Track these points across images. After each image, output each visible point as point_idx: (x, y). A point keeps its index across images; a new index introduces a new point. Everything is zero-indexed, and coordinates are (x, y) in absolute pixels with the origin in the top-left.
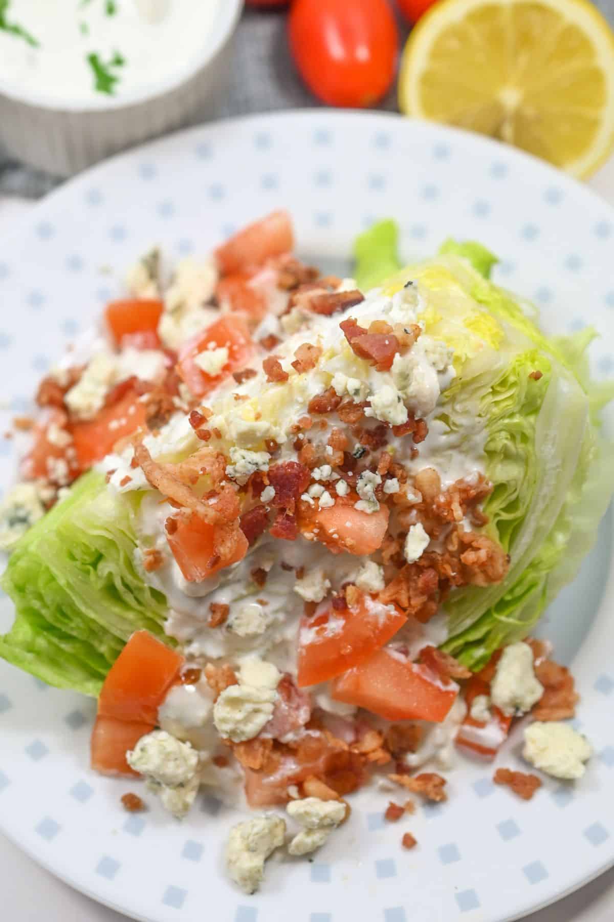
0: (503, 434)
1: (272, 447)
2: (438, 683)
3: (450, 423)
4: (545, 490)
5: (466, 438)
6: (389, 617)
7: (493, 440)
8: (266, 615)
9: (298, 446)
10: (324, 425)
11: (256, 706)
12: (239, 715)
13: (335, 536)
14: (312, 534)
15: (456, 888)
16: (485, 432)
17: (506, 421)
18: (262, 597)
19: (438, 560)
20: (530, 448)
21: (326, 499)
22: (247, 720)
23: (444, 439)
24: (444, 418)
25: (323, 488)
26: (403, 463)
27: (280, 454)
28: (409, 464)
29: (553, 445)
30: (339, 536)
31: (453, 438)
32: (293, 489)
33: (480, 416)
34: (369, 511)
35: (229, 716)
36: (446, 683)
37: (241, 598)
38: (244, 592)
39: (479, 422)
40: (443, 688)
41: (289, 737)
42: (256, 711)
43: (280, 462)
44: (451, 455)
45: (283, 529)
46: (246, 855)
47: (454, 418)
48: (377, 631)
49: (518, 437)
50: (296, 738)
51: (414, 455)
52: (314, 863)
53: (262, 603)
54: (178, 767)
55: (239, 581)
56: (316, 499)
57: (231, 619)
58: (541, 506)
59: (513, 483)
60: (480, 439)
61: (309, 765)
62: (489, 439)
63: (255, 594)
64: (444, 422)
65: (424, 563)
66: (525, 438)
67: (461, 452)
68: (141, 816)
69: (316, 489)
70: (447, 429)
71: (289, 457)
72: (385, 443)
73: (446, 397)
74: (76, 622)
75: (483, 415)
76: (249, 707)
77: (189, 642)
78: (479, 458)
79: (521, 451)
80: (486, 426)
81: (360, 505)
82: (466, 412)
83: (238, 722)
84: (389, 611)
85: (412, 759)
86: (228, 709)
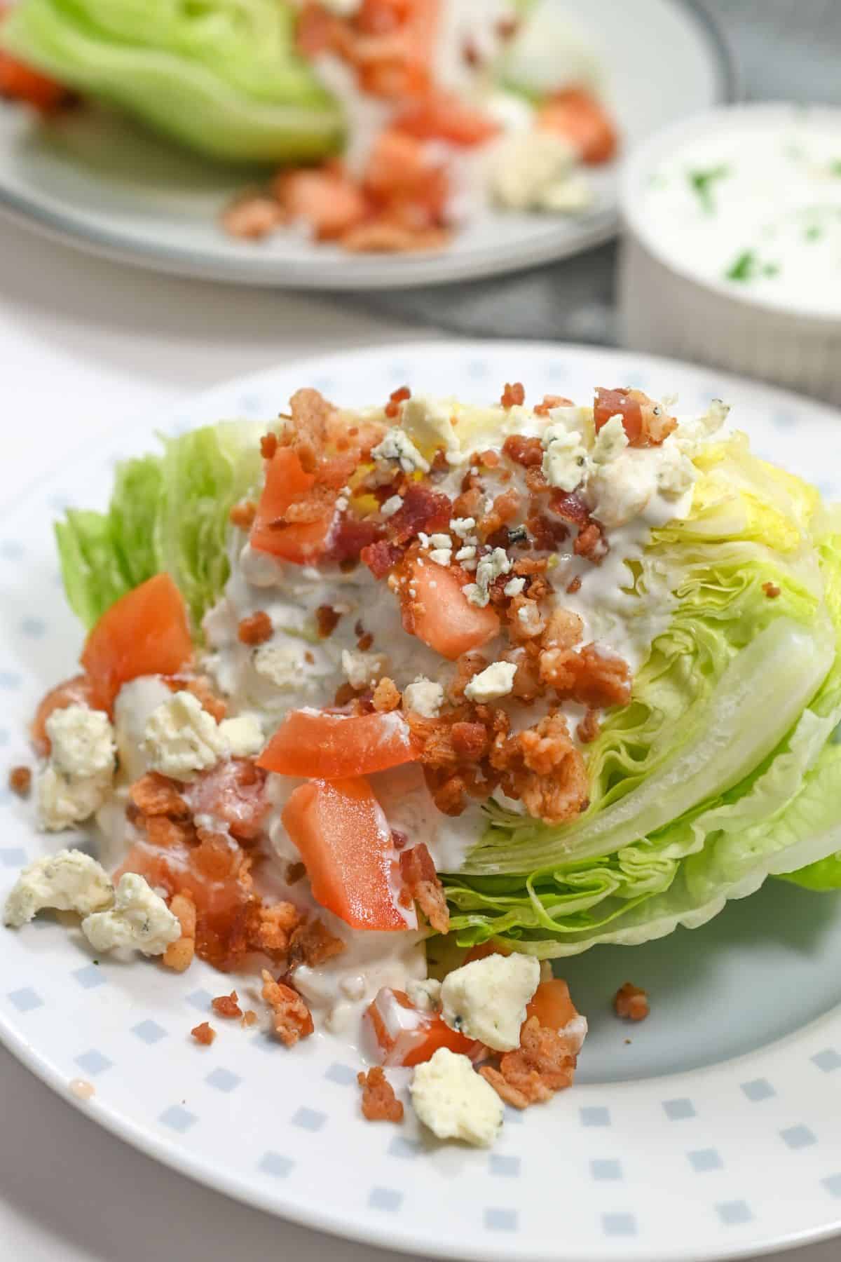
0: (689, 641)
1: (441, 465)
2: (395, 894)
3: (639, 579)
4: (690, 760)
5: (643, 612)
6: (396, 739)
7: (670, 637)
8: (299, 672)
9: (466, 485)
10: (506, 477)
11: (196, 739)
12: (172, 734)
13: (413, 592)
14: (397, 584)
15: (184, 1102)
16: (669, 620)
17: (704, 627)
18: (315, 652)
19: (498, 718)
20: (707, 686)
21: (442, 556)
22: (176, 746)
23: (618, 594)
24: (636, 568)
25: (449, 544)
26: (555, 588)
27: (441, 480)
28: (560, 595)
29: (738, 704)
30: (417, 597)
31: (629, 600)
32: (418, 518)
33: (675, 593)
34: (470, 599)
35: (161, 722)
36: (404, 902)
37: (292, 633)
38: (301, 627)
39: (669, 601)
40: (396, 904)
41: (205, 821)
42: (193, 748)
43: (435, 489)
44: (614, 624)
45: (374, 553)
46: (38, 874)
47: (647, 578)
48: (372, 749)
49: (702, 659)
50: (209, 828)
51: (573, 588)
52: (97, 967)
53: (309, 658)
54: (80, 751)
55: (304, 608)
56: (432, 547)
57: (265, 648)
58: (674, 778)
59: (658, 716)
60: (658, 623)
61: (200, 879)
62: (667, 632)
63: (311, 642)
64: (634, 575)
65: (481, 710)
66: (708, 668)
67: (627, 628)
68: (15, 800)
69: (443, 539)
70: (631, 585)
71: (447, 489)
72: (554, 549)
73: (655, 540)
74: (142, 554)
75: (679, 594)
76: (188, 732)
77: (214, 650)
78: (640, 649)
79: (694, 680)
80: (675, 613)
81: (470, 589)
82: (663, 577)
83: (166, 740)
84: (401, 733)
85: (303, 973)
86: (169, 715)
